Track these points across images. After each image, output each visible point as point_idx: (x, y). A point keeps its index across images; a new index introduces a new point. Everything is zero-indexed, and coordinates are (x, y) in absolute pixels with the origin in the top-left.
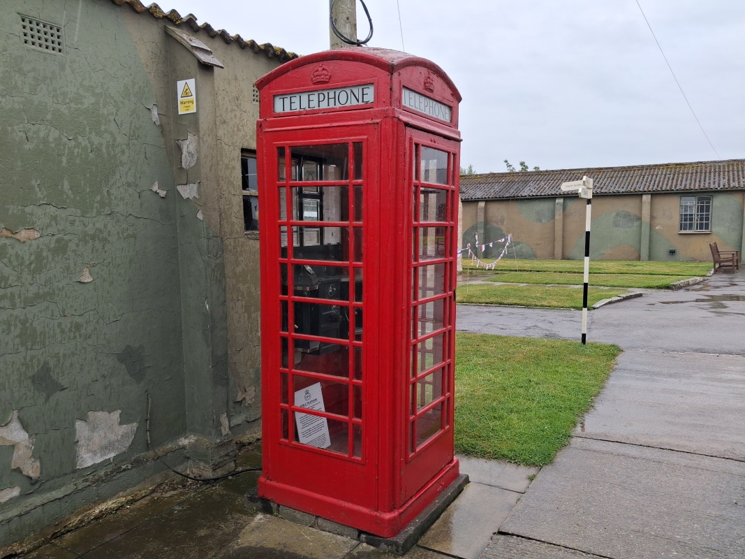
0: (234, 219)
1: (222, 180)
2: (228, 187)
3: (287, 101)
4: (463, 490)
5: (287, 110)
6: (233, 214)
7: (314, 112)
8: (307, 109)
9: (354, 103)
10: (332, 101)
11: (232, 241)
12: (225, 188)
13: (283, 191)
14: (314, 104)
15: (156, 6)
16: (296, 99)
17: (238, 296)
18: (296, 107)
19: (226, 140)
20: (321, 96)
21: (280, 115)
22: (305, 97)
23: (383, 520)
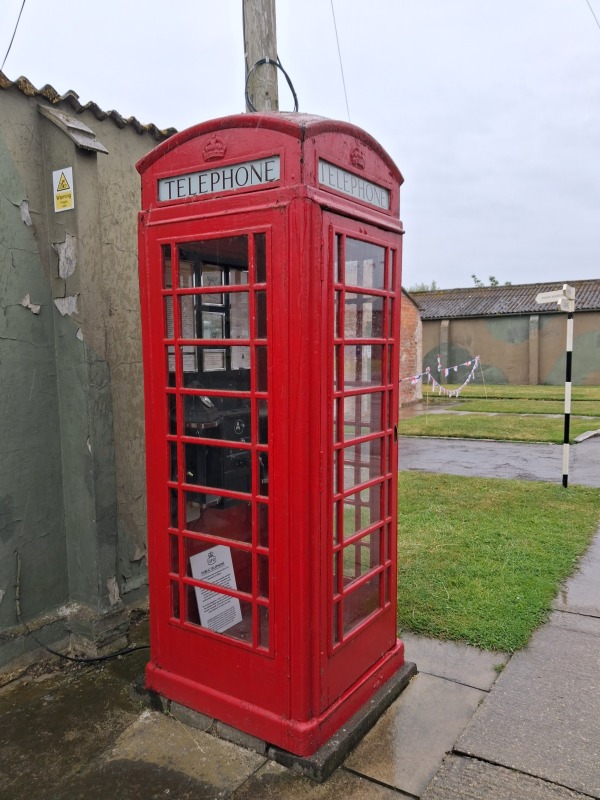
0: (129, 340)
1: (114, 292)
2: (122, 301)
3: (174, 186)
4: (408, 683)
5: (175, 197)
6: (128, 334)
7: (206, 197)
8: (198, 194)
9: (256, 182)
10: (228, 182)
11: (127, 367)
12: (118, 302)
13: (170, 301)
14: (207, 188)
15: (26, 81)
16: (184, 183)
17: (135, 433)
18: (184, 192)
19: (119, 245)
20: (215, 177)
21: (165, 204)
22: (195, 179)
23: (297, 733)
